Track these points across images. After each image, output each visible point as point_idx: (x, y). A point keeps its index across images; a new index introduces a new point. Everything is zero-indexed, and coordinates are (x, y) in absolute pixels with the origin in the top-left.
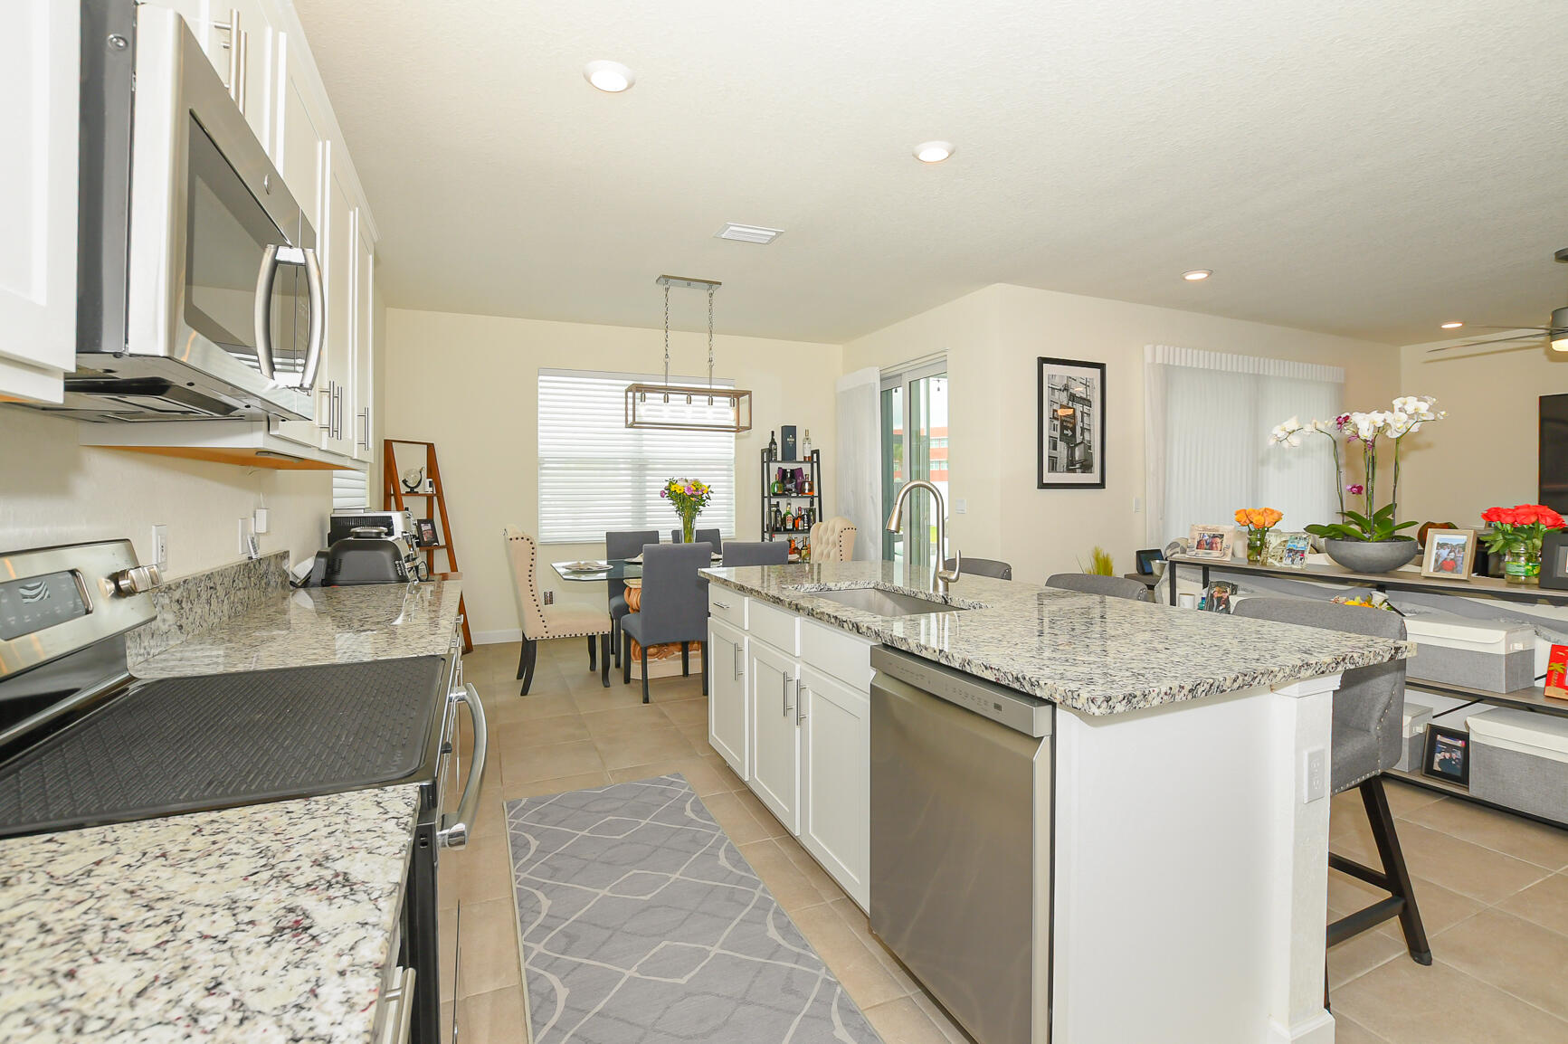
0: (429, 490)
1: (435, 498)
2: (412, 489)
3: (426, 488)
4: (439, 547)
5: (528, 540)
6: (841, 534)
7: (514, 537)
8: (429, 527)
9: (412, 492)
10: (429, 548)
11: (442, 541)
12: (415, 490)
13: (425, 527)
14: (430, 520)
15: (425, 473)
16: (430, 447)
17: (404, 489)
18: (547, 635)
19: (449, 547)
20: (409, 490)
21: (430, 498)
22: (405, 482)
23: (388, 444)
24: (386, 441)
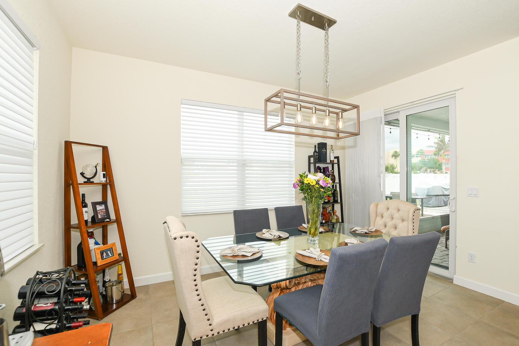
0: (103, 180)
1: (108, 186)
2: (89, 179)
3: (100, 178)
4: (111, 222)
5: (193, 238)
6: (414, 214)
7: (178, 235)
8: (103, 207)
9: (89, 181)
10: (103, 224)
11: (113, 217)
12: (91, 180)
13: (99, 208)
14: (104, 202)
15: (100, 168)
16: (105, 149)
17: (81, 180)
18: (212, 333)
19: (118, 221)
20: (86, 180)
21: (104, 186)
22: (82, 174)
23: (68, 145)
24: (66, 142)
